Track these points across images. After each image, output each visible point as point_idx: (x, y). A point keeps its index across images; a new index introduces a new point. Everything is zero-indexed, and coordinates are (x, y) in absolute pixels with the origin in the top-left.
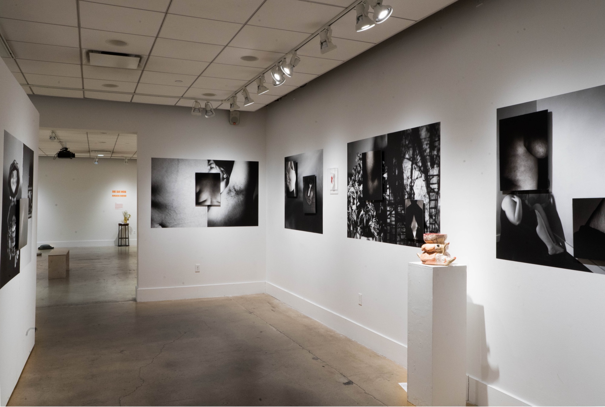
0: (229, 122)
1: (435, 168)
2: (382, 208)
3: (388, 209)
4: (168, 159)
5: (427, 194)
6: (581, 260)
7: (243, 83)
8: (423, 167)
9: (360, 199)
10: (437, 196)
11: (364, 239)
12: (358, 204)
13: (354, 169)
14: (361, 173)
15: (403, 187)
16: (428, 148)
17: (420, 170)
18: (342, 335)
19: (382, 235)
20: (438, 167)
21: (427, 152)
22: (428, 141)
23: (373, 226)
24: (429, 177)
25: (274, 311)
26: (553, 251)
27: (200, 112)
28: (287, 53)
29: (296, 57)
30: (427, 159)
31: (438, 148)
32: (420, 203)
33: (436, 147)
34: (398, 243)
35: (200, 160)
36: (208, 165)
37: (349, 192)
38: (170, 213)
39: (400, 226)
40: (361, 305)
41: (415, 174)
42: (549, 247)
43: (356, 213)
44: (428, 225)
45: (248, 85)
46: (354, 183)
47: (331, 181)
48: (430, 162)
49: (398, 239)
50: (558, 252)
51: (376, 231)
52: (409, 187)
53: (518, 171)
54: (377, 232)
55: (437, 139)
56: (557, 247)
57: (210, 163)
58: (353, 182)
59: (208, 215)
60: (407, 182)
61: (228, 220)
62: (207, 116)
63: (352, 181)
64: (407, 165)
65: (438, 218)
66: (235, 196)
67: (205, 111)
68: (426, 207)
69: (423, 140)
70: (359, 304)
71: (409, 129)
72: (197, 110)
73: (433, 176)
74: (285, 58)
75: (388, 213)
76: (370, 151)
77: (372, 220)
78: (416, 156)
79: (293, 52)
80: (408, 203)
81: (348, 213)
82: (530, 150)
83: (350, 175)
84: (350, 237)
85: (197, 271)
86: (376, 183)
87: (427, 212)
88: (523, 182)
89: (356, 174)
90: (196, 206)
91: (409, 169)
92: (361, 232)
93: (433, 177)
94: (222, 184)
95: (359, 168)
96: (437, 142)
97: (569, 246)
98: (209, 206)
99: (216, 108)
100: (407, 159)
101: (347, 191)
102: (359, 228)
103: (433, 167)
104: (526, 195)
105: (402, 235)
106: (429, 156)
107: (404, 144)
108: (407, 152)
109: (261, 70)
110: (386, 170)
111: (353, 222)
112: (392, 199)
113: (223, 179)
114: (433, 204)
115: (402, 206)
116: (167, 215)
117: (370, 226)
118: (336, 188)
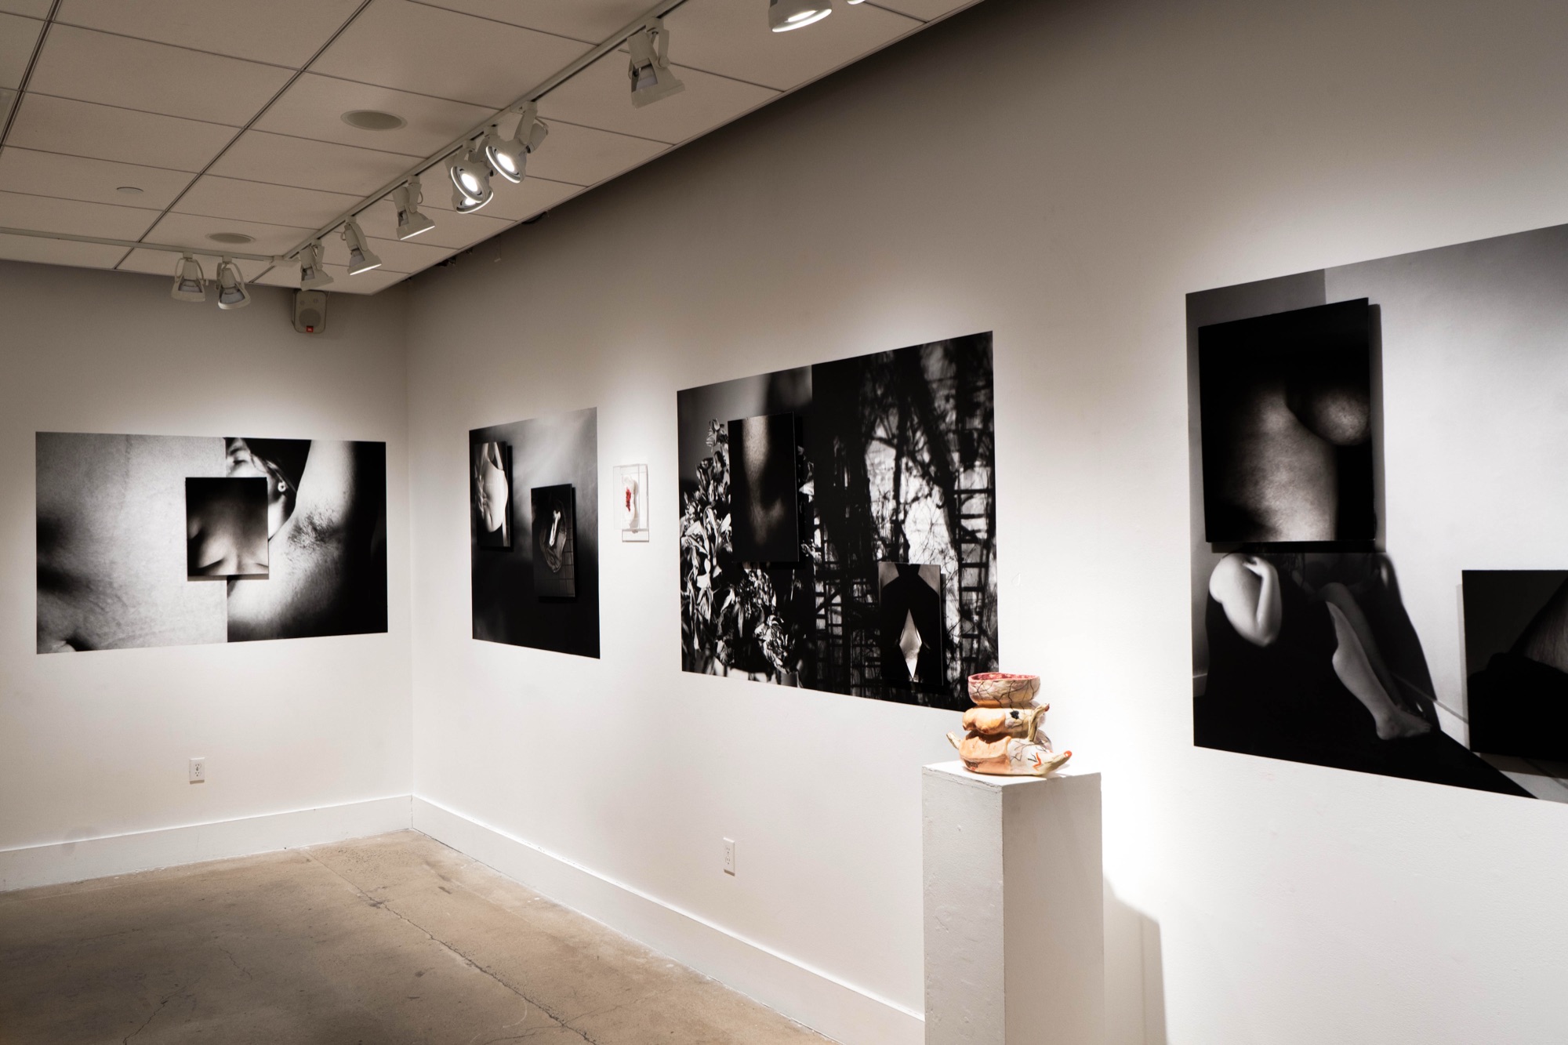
0: (294, 323)
1: (977, 469)
2: (799, 585)
3: (819, 588)
4: (93, 434)
5: (949, 546)
6: (1491, 760)
7: (347, 203)
8: (935, 466)
9: (722, 556)
10: (985, 552)
11: (738, 676)
12: (718, 571)
13: (701, 467)
14: (724, 481)
15: (869, 525)
16: (952, 409)
17: (925, 475)
18: (672, 962)
19: (799, 666)
20: (986, 466)
21: (948, 419)
22: (951, 388)
23: (768, 638)
24: (956, 496)
25: (449, 893)
26: (1392, 728)
27: (201, 291)
28: (502, 107)
29: (536, 121)
30: (948, 441)
31: (986, 409)
32: (928, 574)
33: (978, 405)
34: (854, 690)
35: (202, 438)
36: (227, 454)
37: (686, 538)
38: (103, 606)
39: (861, 640)
40: (733, 874)
41: (907, 485)
42: (1379, 717)
43: (711, 598)
44: (956, 640)
45: (360, 211)
46: (702, 510)
47: (625, 503)
48: (958, 451)
49: (855, 679)
50: (1410, 733)
51: (777, 655)
52: (888, 525)
53: (1267, 482)
54: (783, 656)
55: (980, 383)
56: (1407, 718)
57: (232, 448)
58: (697, 506)
59: (228, 605)
60: (881, 509)
61: (294, 619)
62: (225, 303)
63: (694, 504)
64: (881, 459)
65: (989, 620)
66: (315, 546)
67: (219, 289)
68: (948, 586)
69: (935, 386)
70: (726, 871)
71: (885, 352)
72: (192, 284)
73: (971, 493)
74: (494, 126)
75: (820, 600)
76: (757, 415)
77: (765, 622)
78: (910, 433)
79: (526, 105)
80: (887, 573)
81: (684, 599)
82: (1307, 421)
83: (687, 486)
84: (692, 670)
85: (195, 778)
86: (777, 511)
87: (951, 601)
88: (1284, 517)
89: (708, 484)
90: (189, 580)
91: (889, 470)
92: (729, 656)
93: (971, 497)
94: (274, 511)
95: (718, 466)
96: (983, 392)
97: (1447, 713)
98: (232, 579)
99: (252, 281)
100: (881, 440)
101: (678, 535)
102: (721, 644)
103: (969, 466)
104: (1294, 555)
105: (868, 666)
106: (954, 432)
107: (870, 395)
108: (878, 420)
109: (410, 162)
110: (810, 474)
111: (702, 626)
112: (832, 559)
113: (277, 495)
114: (971, 576)
115: (864, 580)
116: (92, 611)
117: (758, 639)
118: (642, 524)
